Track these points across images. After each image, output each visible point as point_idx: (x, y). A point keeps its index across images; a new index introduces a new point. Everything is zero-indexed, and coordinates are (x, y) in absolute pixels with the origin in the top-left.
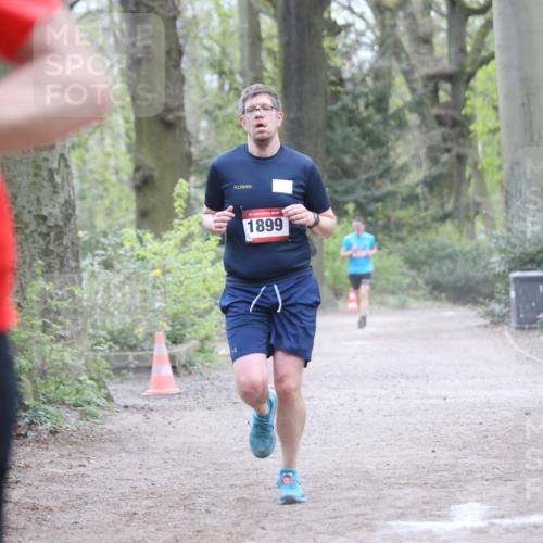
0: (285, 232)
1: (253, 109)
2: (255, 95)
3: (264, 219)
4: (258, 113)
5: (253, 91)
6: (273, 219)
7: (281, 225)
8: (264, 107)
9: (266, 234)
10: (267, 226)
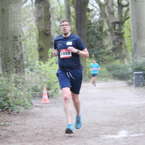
0: (71, 55)
2: (63, 22)
3: (65, 52)
5: (63, 21)
8: (66, 25)
10: (66, 54)
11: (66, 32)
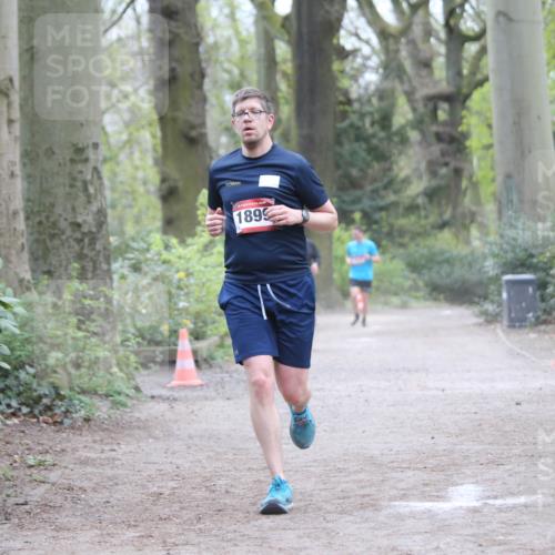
1: (243, 113)
2: (244, 99)
3: (252, 210)
4: (246, 117)
8: (253, 111)
10: (256, 216)
11: (253, 137)
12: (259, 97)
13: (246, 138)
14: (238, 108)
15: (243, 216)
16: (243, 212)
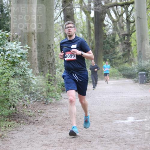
6: (72, 54)
7: (74, 56)
9: (70, 58)
10: (70, 56)
12: (72, 23)
13: (69, 34)
14: (67, 26)
15: (67, 56)
16: (67, 55)
